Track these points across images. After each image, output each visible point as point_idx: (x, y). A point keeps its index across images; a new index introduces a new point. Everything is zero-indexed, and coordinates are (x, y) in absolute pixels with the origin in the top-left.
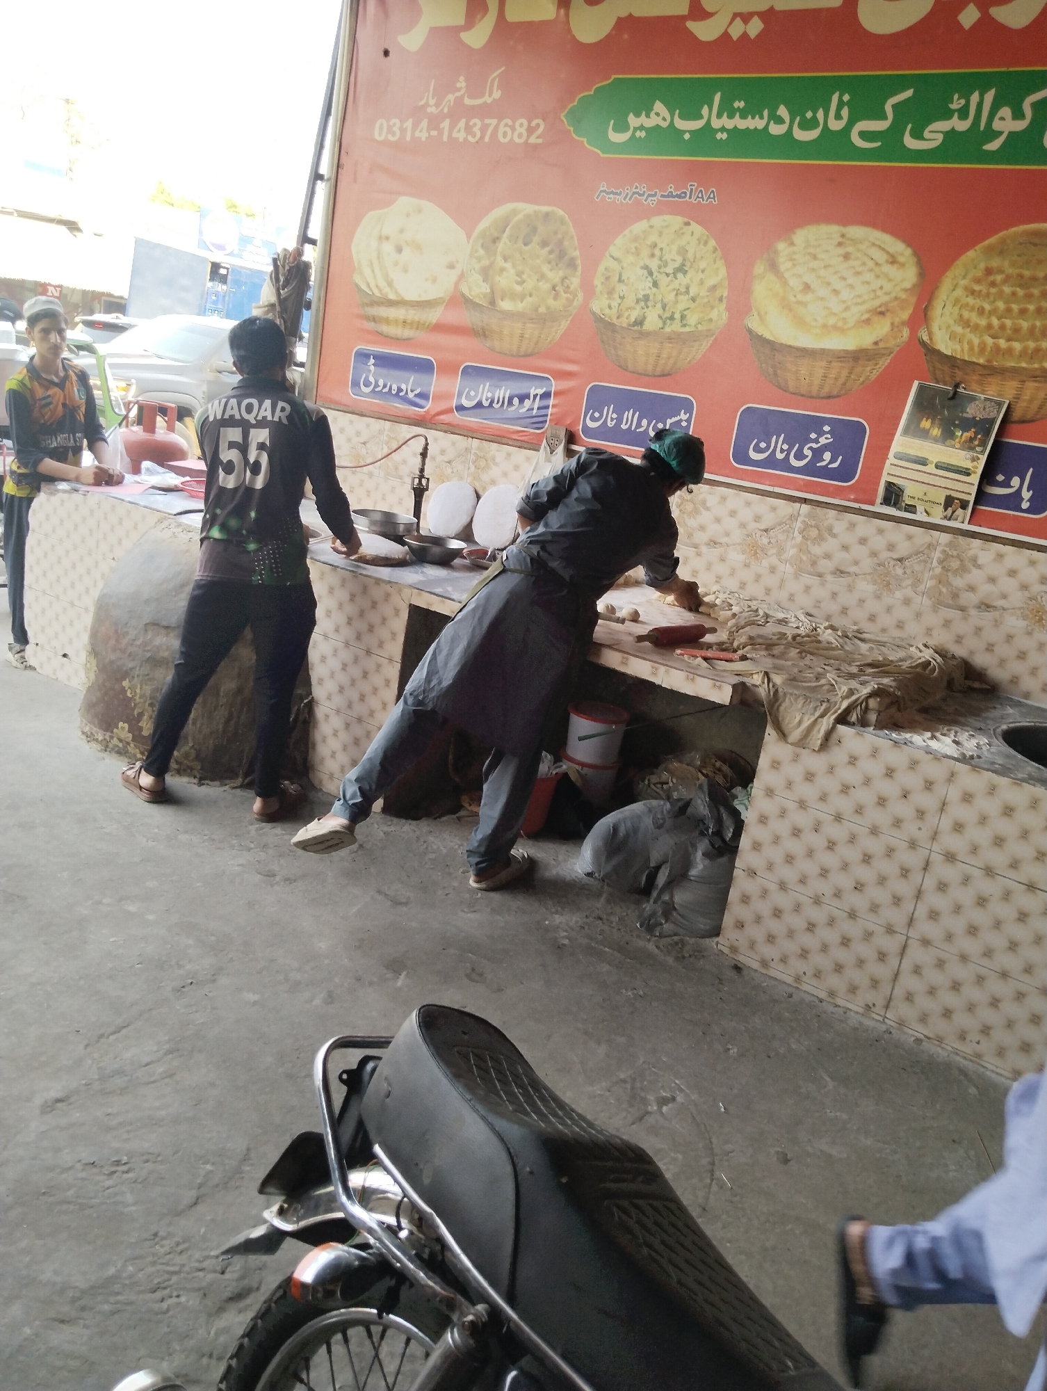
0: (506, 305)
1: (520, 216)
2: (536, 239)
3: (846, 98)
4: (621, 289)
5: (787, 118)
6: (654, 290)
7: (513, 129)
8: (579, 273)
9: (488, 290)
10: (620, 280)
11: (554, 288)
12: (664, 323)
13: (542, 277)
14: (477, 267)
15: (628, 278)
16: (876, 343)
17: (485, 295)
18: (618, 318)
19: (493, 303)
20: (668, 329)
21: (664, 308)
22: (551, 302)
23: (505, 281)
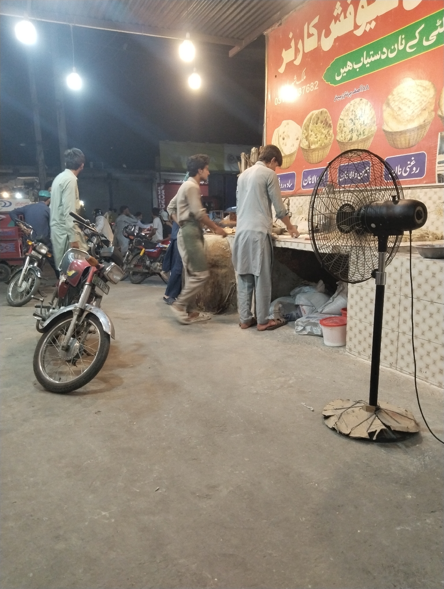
0: (313, 147)
1: (314, 115)
2: (319, 121)
3: (403, 36)
4: (345, 129)
5: (386, 52)
6: (354, 126)
7: (310, 87)
8: (332, 128)
9: (308, 143)
10: (344, 127)
11: (326, 137)
12: (358, 137)
13: (322, 133)
14: (304, 137)
15: (346, 125)
16: (424, 121)
17: (307, 145)
18: (345, 140)
19: (309, 147)
20: (360, 139)
21: (358, 132)
22: (325, 141)
23: (312, 139)
